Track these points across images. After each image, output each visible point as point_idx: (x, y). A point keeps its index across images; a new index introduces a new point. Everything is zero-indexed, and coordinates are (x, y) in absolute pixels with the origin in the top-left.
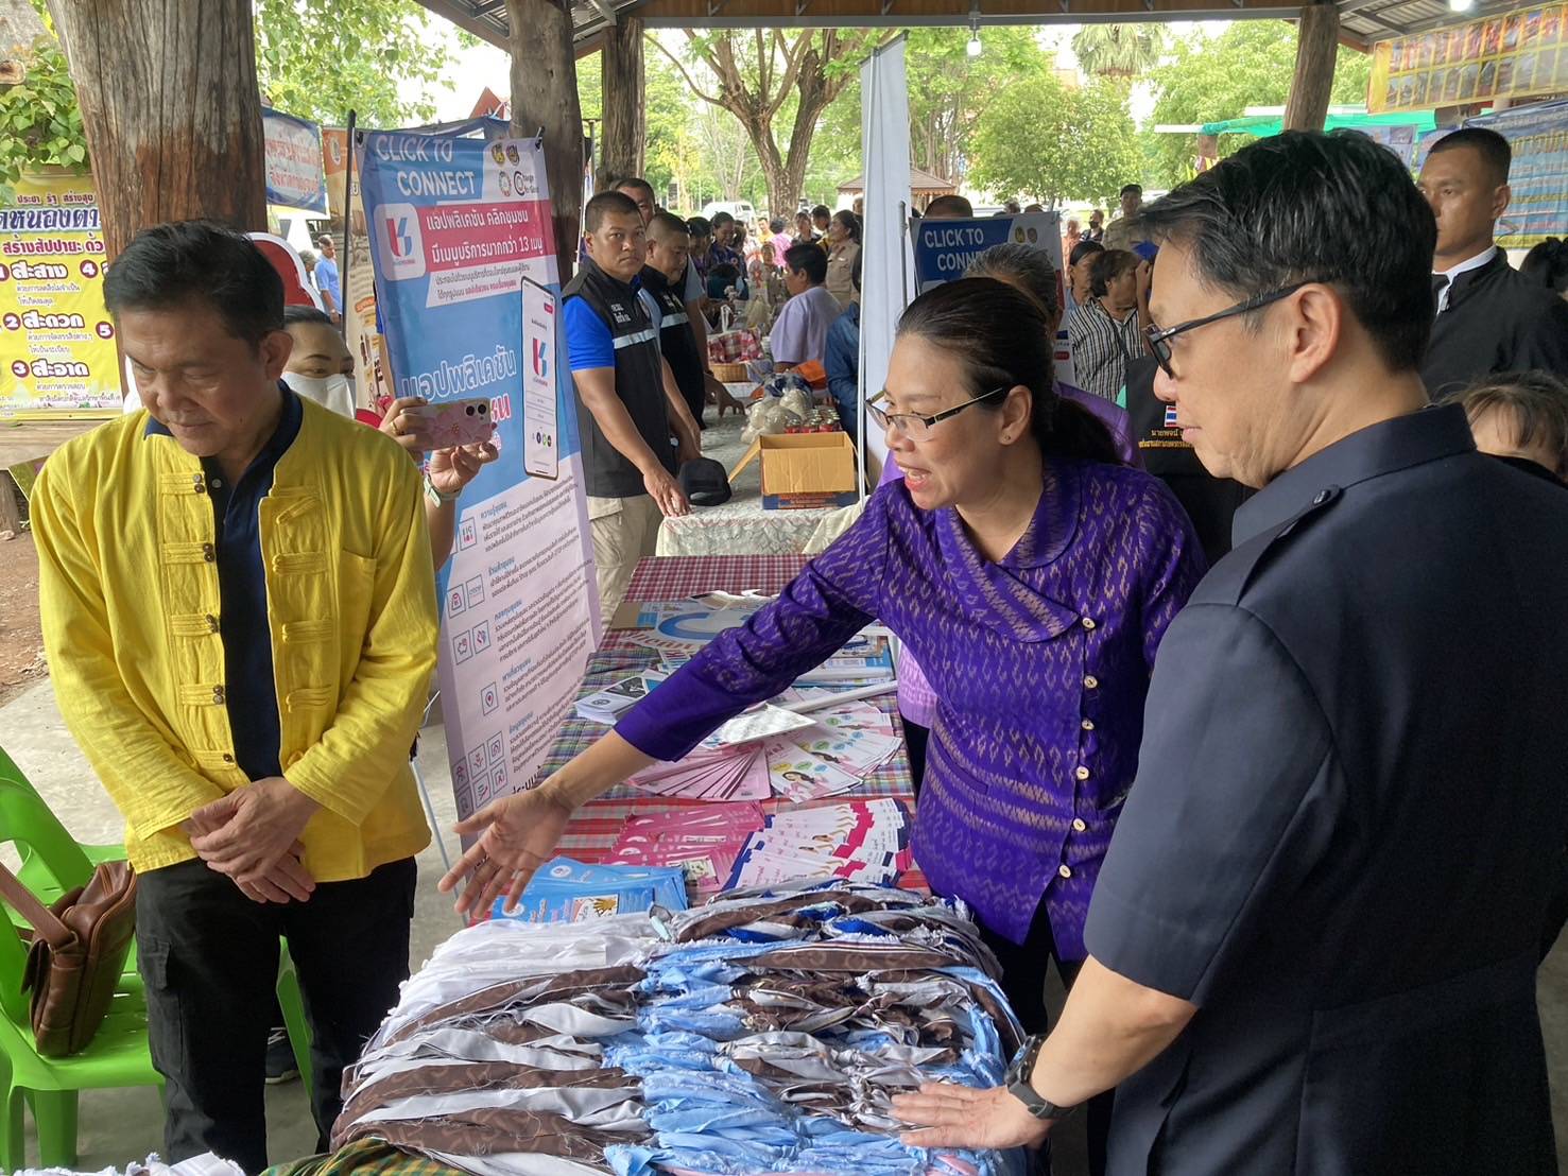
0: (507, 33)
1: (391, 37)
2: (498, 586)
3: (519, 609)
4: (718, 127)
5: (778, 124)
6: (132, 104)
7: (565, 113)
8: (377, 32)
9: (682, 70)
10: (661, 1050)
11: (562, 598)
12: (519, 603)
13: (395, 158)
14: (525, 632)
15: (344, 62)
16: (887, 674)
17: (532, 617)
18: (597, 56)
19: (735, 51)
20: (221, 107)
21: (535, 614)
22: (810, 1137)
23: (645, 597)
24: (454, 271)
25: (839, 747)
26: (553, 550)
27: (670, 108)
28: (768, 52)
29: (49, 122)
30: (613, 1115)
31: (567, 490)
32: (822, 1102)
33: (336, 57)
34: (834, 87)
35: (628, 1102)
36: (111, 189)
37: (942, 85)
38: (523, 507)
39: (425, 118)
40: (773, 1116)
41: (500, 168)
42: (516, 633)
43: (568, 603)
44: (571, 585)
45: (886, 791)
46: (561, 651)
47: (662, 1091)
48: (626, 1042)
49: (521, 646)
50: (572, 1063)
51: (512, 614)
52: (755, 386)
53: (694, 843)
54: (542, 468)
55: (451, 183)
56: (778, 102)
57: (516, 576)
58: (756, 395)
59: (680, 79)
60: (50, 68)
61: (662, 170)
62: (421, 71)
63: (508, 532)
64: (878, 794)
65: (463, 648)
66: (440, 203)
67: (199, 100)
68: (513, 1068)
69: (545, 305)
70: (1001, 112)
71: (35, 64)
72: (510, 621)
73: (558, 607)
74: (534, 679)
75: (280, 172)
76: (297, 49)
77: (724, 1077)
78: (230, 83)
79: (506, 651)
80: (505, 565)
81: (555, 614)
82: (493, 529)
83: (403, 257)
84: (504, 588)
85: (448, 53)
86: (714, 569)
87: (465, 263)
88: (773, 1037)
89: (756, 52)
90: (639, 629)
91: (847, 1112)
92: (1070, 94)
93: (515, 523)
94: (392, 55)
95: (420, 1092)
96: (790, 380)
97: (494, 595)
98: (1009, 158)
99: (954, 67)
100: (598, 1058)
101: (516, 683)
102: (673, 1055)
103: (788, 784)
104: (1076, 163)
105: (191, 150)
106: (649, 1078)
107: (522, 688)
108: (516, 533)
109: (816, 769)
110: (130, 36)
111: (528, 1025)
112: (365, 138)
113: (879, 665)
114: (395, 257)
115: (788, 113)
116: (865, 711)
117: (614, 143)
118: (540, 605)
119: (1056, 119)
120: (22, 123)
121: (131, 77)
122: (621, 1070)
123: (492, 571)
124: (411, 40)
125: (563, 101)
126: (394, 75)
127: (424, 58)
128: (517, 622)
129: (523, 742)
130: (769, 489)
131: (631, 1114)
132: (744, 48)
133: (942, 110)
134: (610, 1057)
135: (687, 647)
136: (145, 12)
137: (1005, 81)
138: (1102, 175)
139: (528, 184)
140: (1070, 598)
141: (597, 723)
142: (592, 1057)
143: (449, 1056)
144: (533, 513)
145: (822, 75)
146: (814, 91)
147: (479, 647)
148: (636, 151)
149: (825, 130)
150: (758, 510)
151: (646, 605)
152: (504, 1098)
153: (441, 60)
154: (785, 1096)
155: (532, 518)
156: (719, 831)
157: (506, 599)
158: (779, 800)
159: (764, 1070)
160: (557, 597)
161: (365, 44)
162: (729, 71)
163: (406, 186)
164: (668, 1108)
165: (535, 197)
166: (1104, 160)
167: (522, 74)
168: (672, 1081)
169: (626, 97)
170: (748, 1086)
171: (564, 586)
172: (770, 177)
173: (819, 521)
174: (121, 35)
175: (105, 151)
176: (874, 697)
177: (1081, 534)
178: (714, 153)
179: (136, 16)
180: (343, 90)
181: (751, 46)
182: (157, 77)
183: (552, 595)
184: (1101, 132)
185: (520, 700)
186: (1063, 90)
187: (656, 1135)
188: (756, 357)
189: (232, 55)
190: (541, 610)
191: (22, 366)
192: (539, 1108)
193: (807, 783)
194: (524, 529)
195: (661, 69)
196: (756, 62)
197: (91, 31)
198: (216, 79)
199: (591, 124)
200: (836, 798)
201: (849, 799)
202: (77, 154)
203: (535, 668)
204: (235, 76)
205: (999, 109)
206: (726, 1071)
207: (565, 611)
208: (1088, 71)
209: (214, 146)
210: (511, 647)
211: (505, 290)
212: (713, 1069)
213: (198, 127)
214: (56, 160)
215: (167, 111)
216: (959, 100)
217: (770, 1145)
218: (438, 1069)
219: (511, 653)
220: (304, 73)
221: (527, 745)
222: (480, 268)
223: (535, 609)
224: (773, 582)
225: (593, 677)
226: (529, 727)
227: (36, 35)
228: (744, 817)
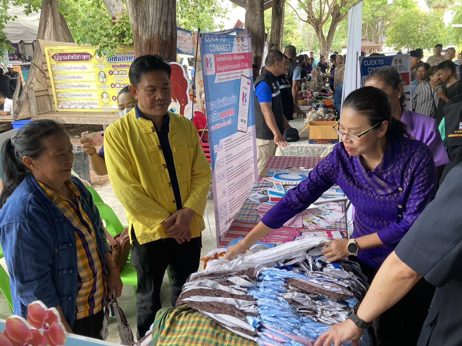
0: (245, 3)
1: (213, 6)
2: (227, 162)
3: (232, 168)
4: (306, 29)
5: (325, 28)
6: (144, 28)
7: (260, 26)
8: (210, 5)
9: (296, 12)
10: (264, 293)
11: (245, 166)
12: (233, 167)
13: (209, 41)
14: (234, 175)
15: (200, 14)
16: (342, 195)
17: (236, 171)
18: (271, 9)
19: (313, 6)
20: (167, 28)
21: (237, 170)
22: (304, 323)
23: (271, 167)
24: (223, 73)
25: (325, 215)
26: (243, 152)
27: (292, 23)
28: (323, 6)
29: (124, 33)
30: (249, 309)
31: (249, 136)
32: (308, 313)
33: (198, 12)
34: (343, 16)
35: (253, 305)
36: (138, 51)
37: (379, 14)
38: (236, 140)
39: (221, 28)
40: (294, 315)
41: (238, 44)
42: (231, 175)
43: (247, 168)
44: (248, 163)
45: (338, 229)
46: (243, 181)
47: (263, 304)
48: (255, 289)
49: (232, 179)
50: (239, 293)
51: (230, 170)
52: (310, 107)
53: (278, 238)
54: (242, 129)
55: (224, 48)
56: (325, 21)
57: (232, 159)
58: (310, 109)
59: (296, 15)
60: (125, 18)
61: (288, 42)
62: (221, 15)
63: (231, 147)
64: (335, 229)
65: (218, 178)
66: (220, 54)
67: (161, 26)
68: (223, 292)
69: (248, 83)
70: (398, 22)
71: (121, 17)
72: (230, 171)
73: (244, 168)
74: (235, 188)
75: (182, 45)
76: (188, 10)
77: (281, 303)
78: (169, 22)
79: (229, 180)
80: (229, 156)
81: (242, 170)
82: (227, 146)
83: (210, 69)
84: (229, 162)
85: (228, 10)
86: (292, 160)
87: (226, 71)
88: (296, 294)
89: (319, 6)
90: (268, 176)
91: (316, 317)
92: (423, 15)
93: (233, 144)
94: (213, 11)
95: (199, 295)
96: (321, 105)
97: (226, 164)
98: (400, 36)
99: (383, 7)
100: (246, 293)
101: (231, 189)
102: (267, 295)
103: (308, 224)
104: (423, 38)
105: (158, 40)
106: (260, 300)
107: (232, 190)
108: (233, 147)
109: (317, 221)
110: (145, 9)
111: (228, 281)
112: (202, 35)
113: (340, 192)
114: (207, 69)
115: (328, 24)
116: (334, 205)
117: (274, 35)
118: (238, 168)
119: (418, 23)
120: (118, 33)
121: (145, 21)
122: (252, 296)
123: (226, 157)
124: (219, 7)
125: (260, 23)
126: (213, 17)
127: (222, 12)
128: (232, 172)
129: (232, 205)
130: (311, 138)
131: (254, 309)
132: (316, 5)
133: (378, 21)
134: (249, 293)
135: (282, 182)
136: (149, 3)
137: (401, 12)
138: (432, 41)
139: (245, 48)
140: (394, 182)
141: (254, 202)
142: (245, 292)
143: (207, 286)
144: (238, 142)
145: (339, 12)
146: (337, 17)
147: (222, 178)
148: (281, 37)
149: (340, 29)
150: (307, 144)
151: (271, 170)
152: (221, 299)
153: (226, 12)
154: (298, 310)
155: (238, 143)
156: (286, 235)
157: (229, 165)
158: (305, 228)
159: (292, 302)
160: (244, 166)
161: (206, 8)
162: (310, 12)
163: (212, 49)
164: (264, 309)
165: (247, 52)
166: (433, 36)
167: (249, 15)
168: (266, 301)
169: (279, 21)
170: (288, 306)
171: (246, 163)
172: (321, 44)
173: (326, 148)
174: (143, 9)
175: (137, 41)
176: (337, 201)
177: (398, 162)
178: (304, 37)
179: (147, 4)
180: (199, 22)
181: (318, 4)
182: (151, 20)
183: (242, 165)
184: (432, 27)
185: (232, 194)
186: (420, 14)
187: (261, 315)
188: (311, 98)
189: (170, 14)
190: (238, 169)
191: (114, 97)
192: (229, 303)
193: (314, 224)
194: (236, 146)
195: (290, 12)
196: (319, 9)
197: (135, 8)
198: (166, 20)
199: (268, 29)
200: (322, 230)
201: (326, 230)
202: (131, 41)
203: (236, 185)
204: (171, 20)
205: (398, 21)
206: (281, 301)
207: (245, 170)
208: (430, 7)
209: (164, 39)
210: (230, 179)
211: (236, 78)
212: (278, 300)
213: (160, 34)
214: (125, 43)
215: (153, 30)
216: (385, 18)
217: (292, 323)
218: (204, 289)
219: (230, 180)
220: (189, 17)
221: (233, 206)
222: (230, 72)
223: (237, 168)
224: (309, 165)
225: (254, 189)
226: (234, 201)
227: (122, 9)
228: (294, 232)
